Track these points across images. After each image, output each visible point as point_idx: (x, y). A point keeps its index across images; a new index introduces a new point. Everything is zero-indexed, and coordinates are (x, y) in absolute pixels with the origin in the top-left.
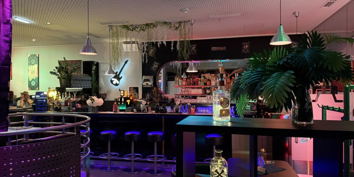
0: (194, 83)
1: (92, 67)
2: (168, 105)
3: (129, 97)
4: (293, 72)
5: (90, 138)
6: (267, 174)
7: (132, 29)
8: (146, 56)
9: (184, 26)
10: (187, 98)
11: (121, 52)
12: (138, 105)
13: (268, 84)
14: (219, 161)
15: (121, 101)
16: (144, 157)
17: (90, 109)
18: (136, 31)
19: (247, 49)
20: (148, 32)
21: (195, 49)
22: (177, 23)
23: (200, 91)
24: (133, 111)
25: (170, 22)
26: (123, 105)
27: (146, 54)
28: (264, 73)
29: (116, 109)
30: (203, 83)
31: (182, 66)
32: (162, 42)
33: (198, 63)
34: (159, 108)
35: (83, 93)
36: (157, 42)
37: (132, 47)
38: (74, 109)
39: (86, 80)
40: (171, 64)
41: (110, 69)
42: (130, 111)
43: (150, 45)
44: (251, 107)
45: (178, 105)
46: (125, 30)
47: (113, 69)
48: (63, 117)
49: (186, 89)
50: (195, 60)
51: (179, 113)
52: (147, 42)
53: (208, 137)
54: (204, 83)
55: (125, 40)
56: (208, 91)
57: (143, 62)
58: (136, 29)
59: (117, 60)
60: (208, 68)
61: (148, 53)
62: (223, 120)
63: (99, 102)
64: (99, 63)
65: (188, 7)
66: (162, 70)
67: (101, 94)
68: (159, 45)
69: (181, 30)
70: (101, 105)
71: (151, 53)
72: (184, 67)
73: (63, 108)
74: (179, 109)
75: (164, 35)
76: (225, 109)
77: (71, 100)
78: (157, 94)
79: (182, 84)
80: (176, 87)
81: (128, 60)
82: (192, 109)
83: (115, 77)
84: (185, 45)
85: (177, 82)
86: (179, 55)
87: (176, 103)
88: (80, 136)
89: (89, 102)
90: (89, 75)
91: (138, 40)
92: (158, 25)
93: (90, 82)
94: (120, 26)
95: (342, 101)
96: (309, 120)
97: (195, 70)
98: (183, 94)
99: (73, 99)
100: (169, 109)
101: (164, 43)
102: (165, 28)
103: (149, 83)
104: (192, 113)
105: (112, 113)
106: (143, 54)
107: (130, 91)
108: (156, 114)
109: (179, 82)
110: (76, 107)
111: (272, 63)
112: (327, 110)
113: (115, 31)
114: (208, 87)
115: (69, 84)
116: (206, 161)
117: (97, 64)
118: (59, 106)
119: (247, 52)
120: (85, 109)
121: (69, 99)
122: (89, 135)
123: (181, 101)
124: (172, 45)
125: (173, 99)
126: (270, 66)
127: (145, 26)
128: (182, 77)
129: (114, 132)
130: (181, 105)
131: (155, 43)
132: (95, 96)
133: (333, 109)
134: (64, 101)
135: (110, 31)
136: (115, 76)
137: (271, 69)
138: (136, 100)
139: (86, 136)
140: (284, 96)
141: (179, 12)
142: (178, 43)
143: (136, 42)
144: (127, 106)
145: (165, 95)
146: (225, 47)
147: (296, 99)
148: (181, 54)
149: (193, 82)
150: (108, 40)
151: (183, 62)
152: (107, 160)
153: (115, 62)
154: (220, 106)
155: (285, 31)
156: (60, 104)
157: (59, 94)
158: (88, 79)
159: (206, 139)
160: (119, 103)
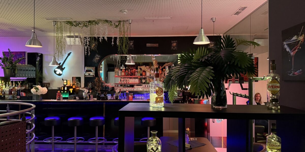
0: (132, 74)
1: (36, 59)
2: (109, 93)
3: (71, 86)
4: (212, 68)
5: (35, 124)
6: (191, 149)
7: (75, 24)
8: (89, 49)
9: (123, 25)
10: (126, 87)
11: (65, 45)
12: (80, 93)
13: (193, 76)
14: (154, 140)
15: (64, 90)
16: (86, 140)
17: (34, 98)
18: (79, 27)
19: (175, 47)
20: (91, 28)
21: (133, 44)
22: (117, 21)
23: (137, 81)
24: (75, 99)
25: (110, 20)
26: (66, 94)
27: (89, 48)
28: (190, 68)
29: (60, 97)
30: (139, 74)
31: (121, 59)
32: (103, 37)
33: (135, 57)
34: (100, 96)
35: (28, 83)
36: (99, 38)
37: (75, 41)
38: (19, 97)
39: (30, 70)
40: (111, 57)
41: (54, 60)
42: (72, 99)
43: (92, 39)
44: (179, 94)
45: (118, 93)
46: (68, 26)
47: (57, 61)
48: (8, 105)
49: (125, 79)
50: (132, 54)
51: (119, 100)
52: (90, 37)
53: (143, 120)
54: (141, 74)
55: (68, 35)
56: (143, 81)
57: (86, 54)
58: (79, 25)
59: (61, 52)
60: (143, 61)
61: (90, 47)
62: (158, 106)
63: (44, 90)
64: (43, 55)
65: (126, 9)
66: (103, 62)
67: (44, 83)
68: (100, 40)
69: (120, 28)
70: (45, 93)
71: (92, 47)
72: (122, 60)
73: (7, 96)
74: (118, 96)
75: (106, 31)
76: (160, 96)
77: (15, 89)
78: (98, 83)
79: (121, 75)
80: (116, 77)
81: (71, 53)
82: (130, 96)
83: (58, 68)
84: (124, 41)
85: (117, 73)
86: (119, 50)
87: (116, 91)
88: (25, 122)
89: (33, 90)
90: (33, 65)
91: (81, 35)
92: (100, 23)
93: (35, 72)
94: (64, 22)
95: (247, 89)
96: (224, 105)
97: (133, 63)
98: (122, 83)
99: (17, 87)
100: (109, 97)
101: (105, 39)
102: (106, 26)
103: (91, 73)
104: (130, 100)
105: (56, 100)
106: (86, 47)
107: (73, 80)
108: (98, 101)
109: (118, 72)
110: (21, 96)
111: (196, 60)
112: (236, 96)
113: (59, 26)
114: (144, 77)
115: (14, 74)
116: (142, 140)
117: (41, 56)
118: (3, 94)
119: (175, 49)
120: (29, 97)
121: (14, 88)
122: (34, 121)
123: (120, 89)
124: (113, 40)
125: (113, 88)
126: (194, 63)
127: (87, 23)
128: (121, 68)
129: (57, 118)
130: (120, 93)
131: (97, 38)
132: (39, 85)
133: (241, 96)
134: (8, 90)
135: (54, 26)
136: (58, 66)
137: (195, 64)
138: (78, 89)
139: (30, 122)
140: (205, 86)
141: (119, 12)
142: (118, 39)
143: (79, 37)
144: (70, 94)
145: (106, 84)
146: (158, 44)
147: (214, 89)
148: (121, 49)
149: (130, 73)
150: (52, 34)
151: (122, 55)
152: (51, 143)
153: (59, 54)
154: (155, 94)
155: (205, 33)
156: (4, 93)
157: (3, 83)
158: (32, 69)
159: (142, 121)
160: (62, 92)
